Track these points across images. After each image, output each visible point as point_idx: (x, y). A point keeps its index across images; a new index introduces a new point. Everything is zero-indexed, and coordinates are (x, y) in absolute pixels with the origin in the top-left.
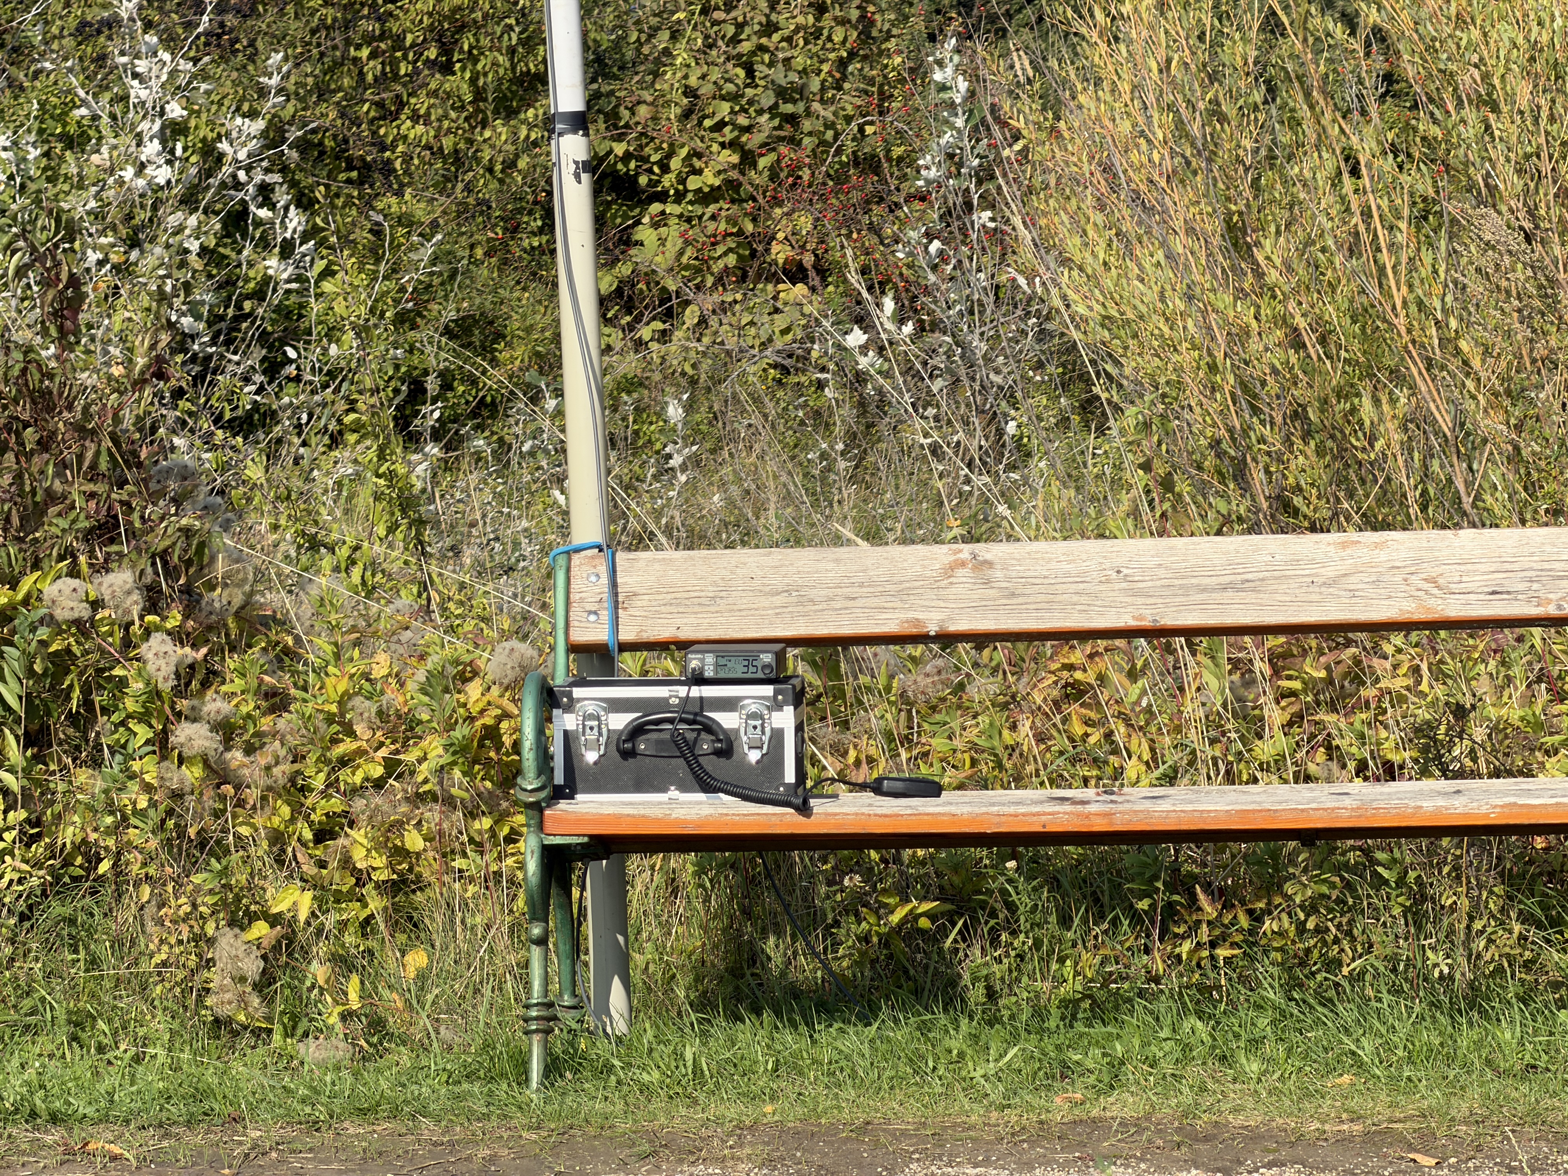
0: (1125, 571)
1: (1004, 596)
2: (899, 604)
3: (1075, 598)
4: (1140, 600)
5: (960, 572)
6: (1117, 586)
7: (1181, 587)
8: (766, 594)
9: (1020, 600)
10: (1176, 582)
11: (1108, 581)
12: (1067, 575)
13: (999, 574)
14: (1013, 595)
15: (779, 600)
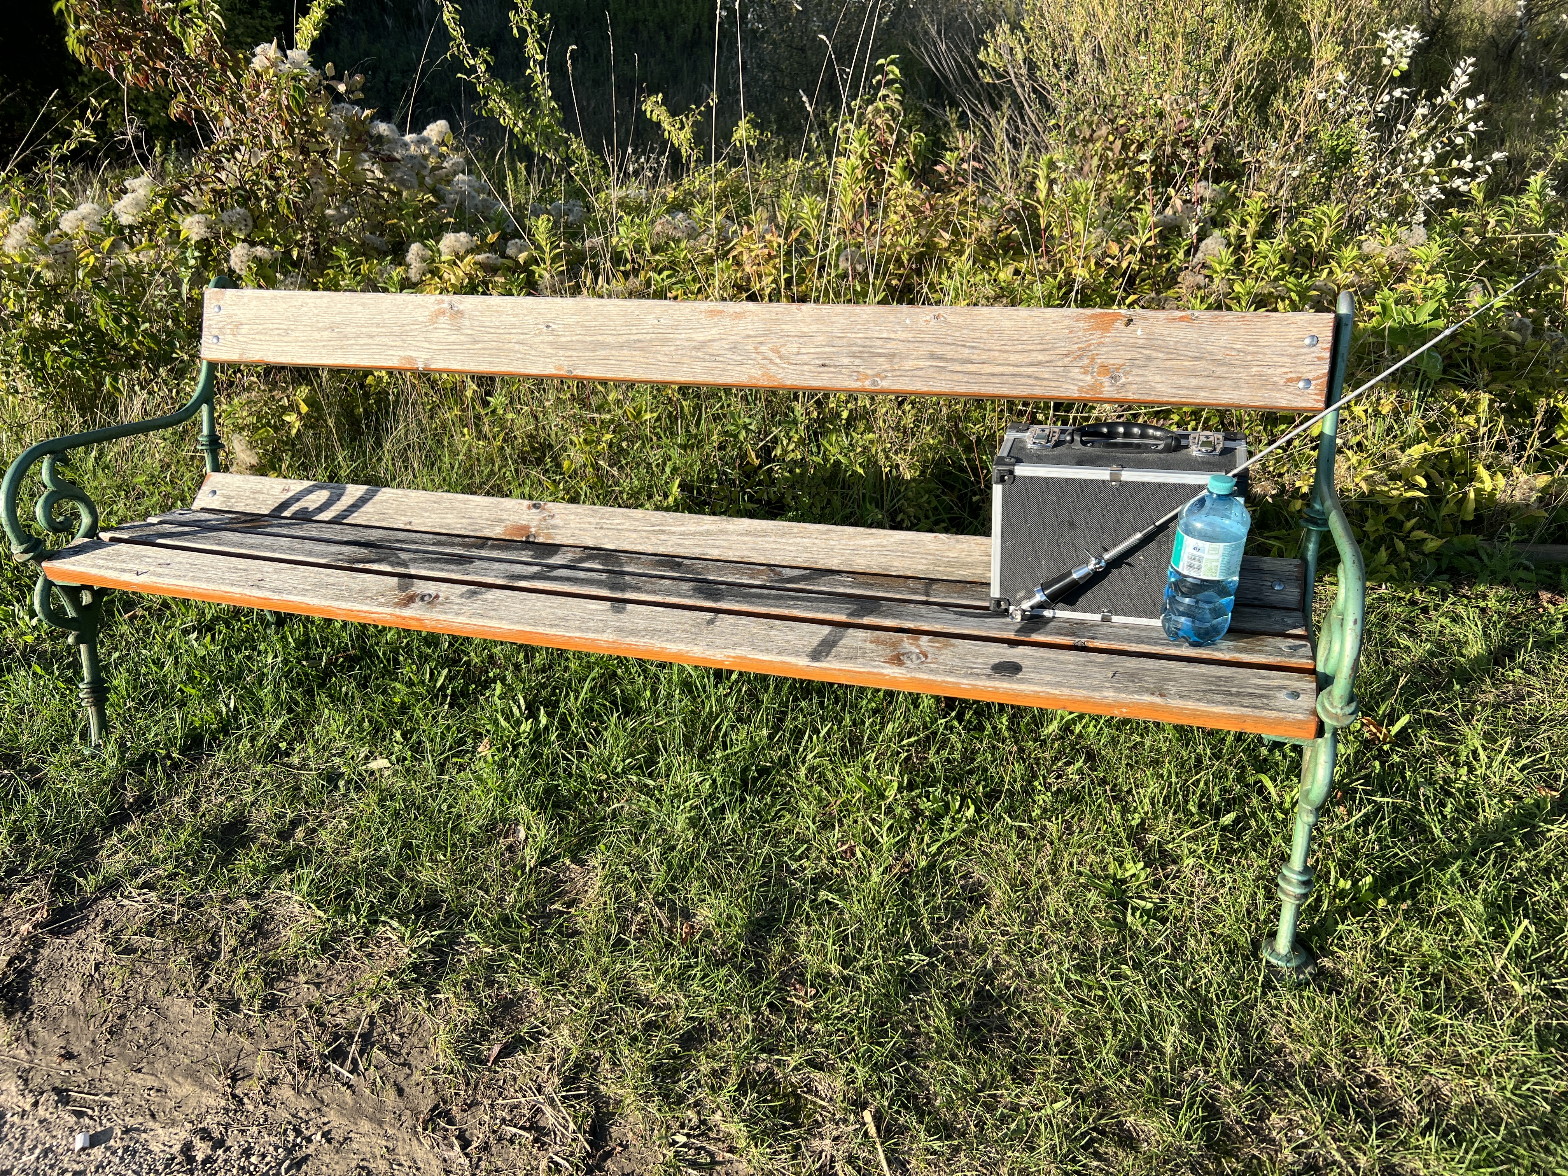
0: (553, 326)
1: (468, 343)
2: (399, 344)
3: (517, 347)
4: (561, 353)
5: (442, 319)
6: (547, 339)
7: (591, 342)
8: (319, 329)
9: (480, 346)
10: (588, 338)
11: (540, 334)
12: (513, 326)
13: (467, 323)
14: (475, 342)
15: (326, 334)
